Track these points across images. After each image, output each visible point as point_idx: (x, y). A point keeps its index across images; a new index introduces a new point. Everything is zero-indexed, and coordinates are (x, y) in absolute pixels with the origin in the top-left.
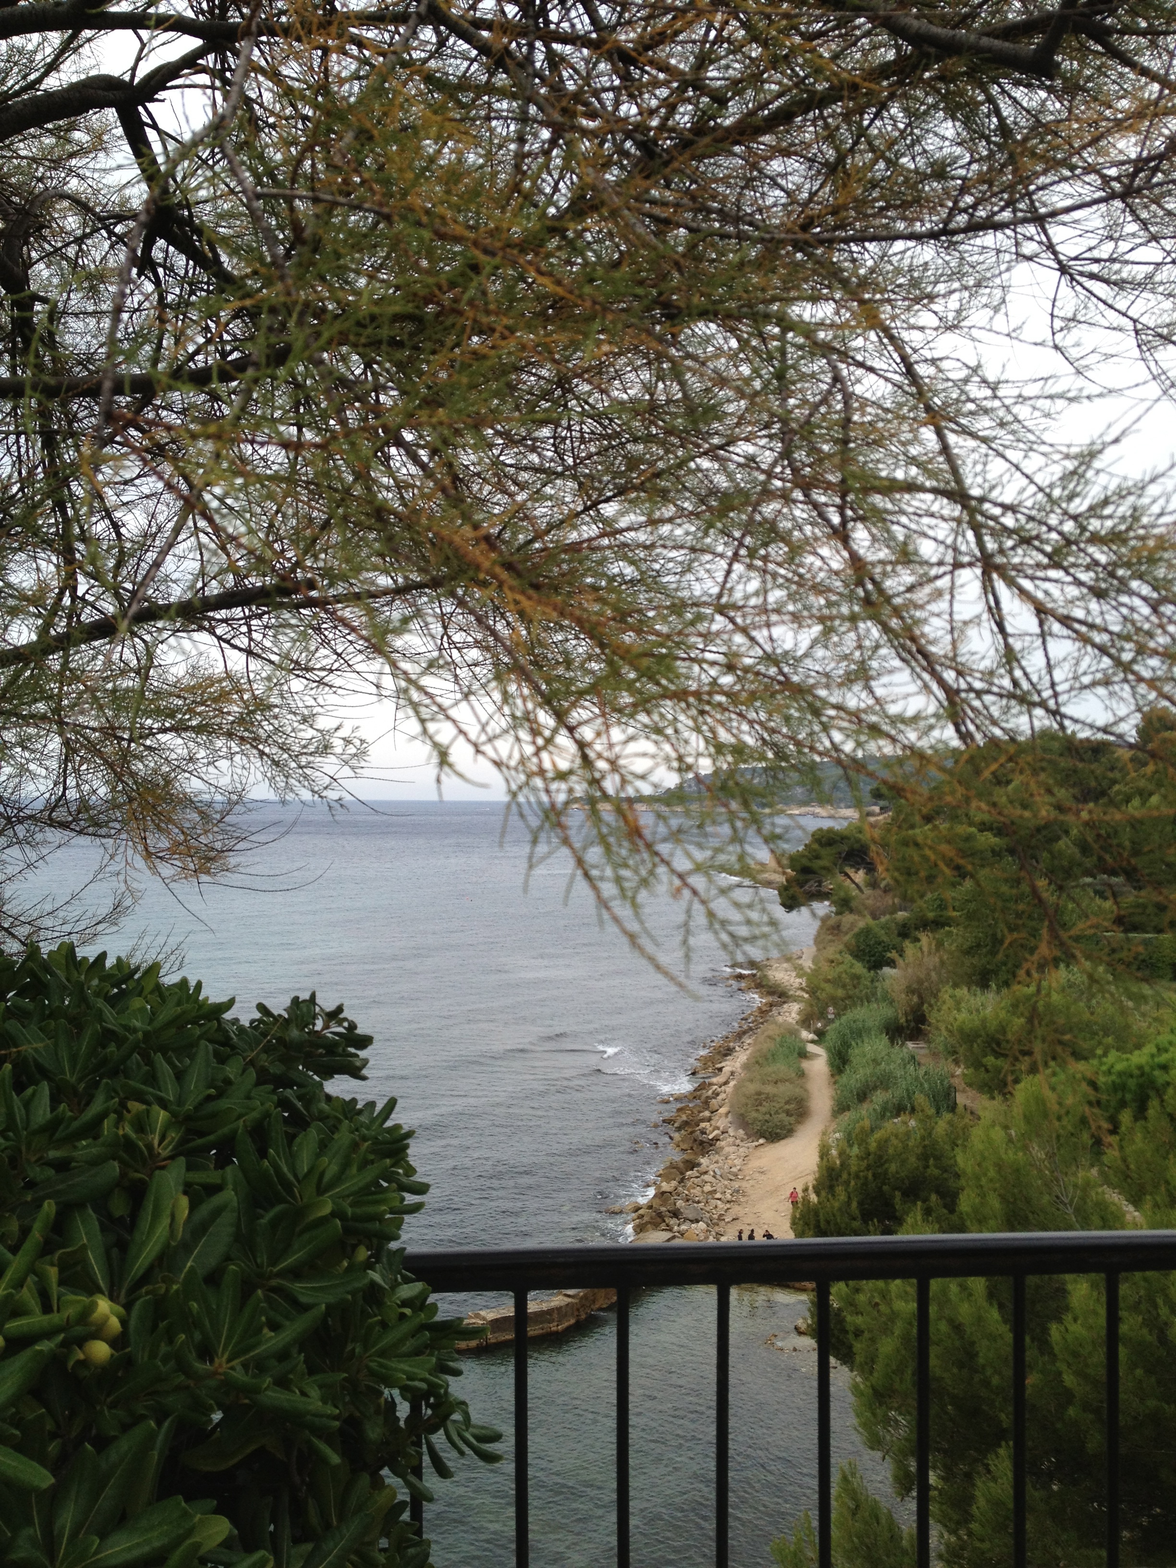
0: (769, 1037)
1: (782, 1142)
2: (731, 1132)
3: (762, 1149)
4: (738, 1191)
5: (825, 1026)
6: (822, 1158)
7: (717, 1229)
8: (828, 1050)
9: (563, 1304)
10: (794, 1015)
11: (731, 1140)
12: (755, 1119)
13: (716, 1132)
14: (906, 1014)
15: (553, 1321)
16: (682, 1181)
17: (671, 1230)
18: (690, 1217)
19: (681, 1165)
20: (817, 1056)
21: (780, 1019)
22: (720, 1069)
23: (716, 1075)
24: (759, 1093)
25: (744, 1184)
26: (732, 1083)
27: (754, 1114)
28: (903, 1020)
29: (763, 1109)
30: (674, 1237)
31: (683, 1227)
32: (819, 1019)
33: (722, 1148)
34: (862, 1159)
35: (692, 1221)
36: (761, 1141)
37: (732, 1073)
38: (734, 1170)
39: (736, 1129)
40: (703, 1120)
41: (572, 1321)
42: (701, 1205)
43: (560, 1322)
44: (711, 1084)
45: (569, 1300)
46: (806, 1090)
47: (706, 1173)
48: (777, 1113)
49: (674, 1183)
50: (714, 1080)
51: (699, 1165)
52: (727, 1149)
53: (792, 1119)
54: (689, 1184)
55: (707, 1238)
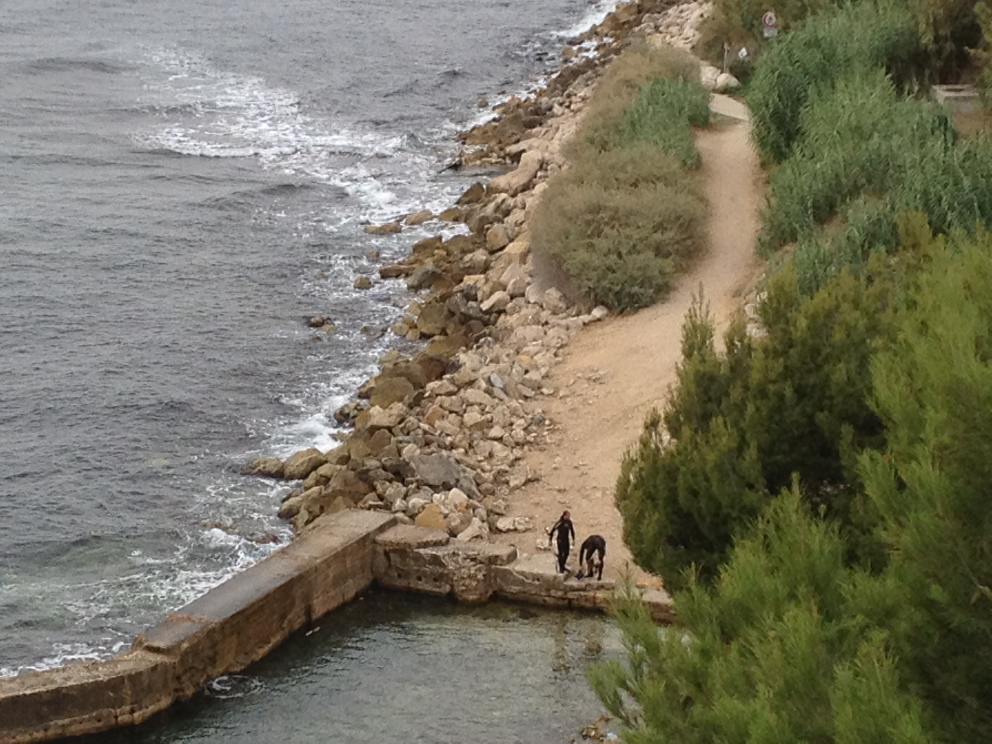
0: (628, 83)
1: (645, 314)
2: (532, 295)
3: (597, 330)
4: (540, 422)
5: (754, 54)
6: (688, 354)
7: (490, 502)
8: (753, 108)
9: (143, 667)
10: (689, 31)
11: (529, 312)
12: (585, 265)
13: (498, 295)
14: (936, 25)
15: (122, 703)
16: (417, 401)
17: (388, 507)
18: (431, 478)
19: (417, 370)
20: (735, 121)
21: (657, 41)
22: (516, 157)
23: (505, 170)
24: (597, 209)
25: (555, 406)
26: (540, 187)
27: (582, 255)
28: (927, 39)
29: (602, 244)
30: (394, 522)
31: (416, 500)
32: (742, 40)
33: (510, 330)
34: (776, 354)
35: (435, 488)
36: (597, 312)
37: (543, 165)
38: (534, 376)
39: (542, 289)
40: (470, 270)
41: (165, 702)
42: (458, 453)
43: (137, 704)
44: (492, 190)
45: (159, 658)
46: (702, 200)
47: (471, 383)
48: (634, 250)
49: (398, 408)
50: (501, 181)
51: (456, 367)
52: (520, 332)
53: (668, 264)
54: (432, 408)
55: (466, 522)
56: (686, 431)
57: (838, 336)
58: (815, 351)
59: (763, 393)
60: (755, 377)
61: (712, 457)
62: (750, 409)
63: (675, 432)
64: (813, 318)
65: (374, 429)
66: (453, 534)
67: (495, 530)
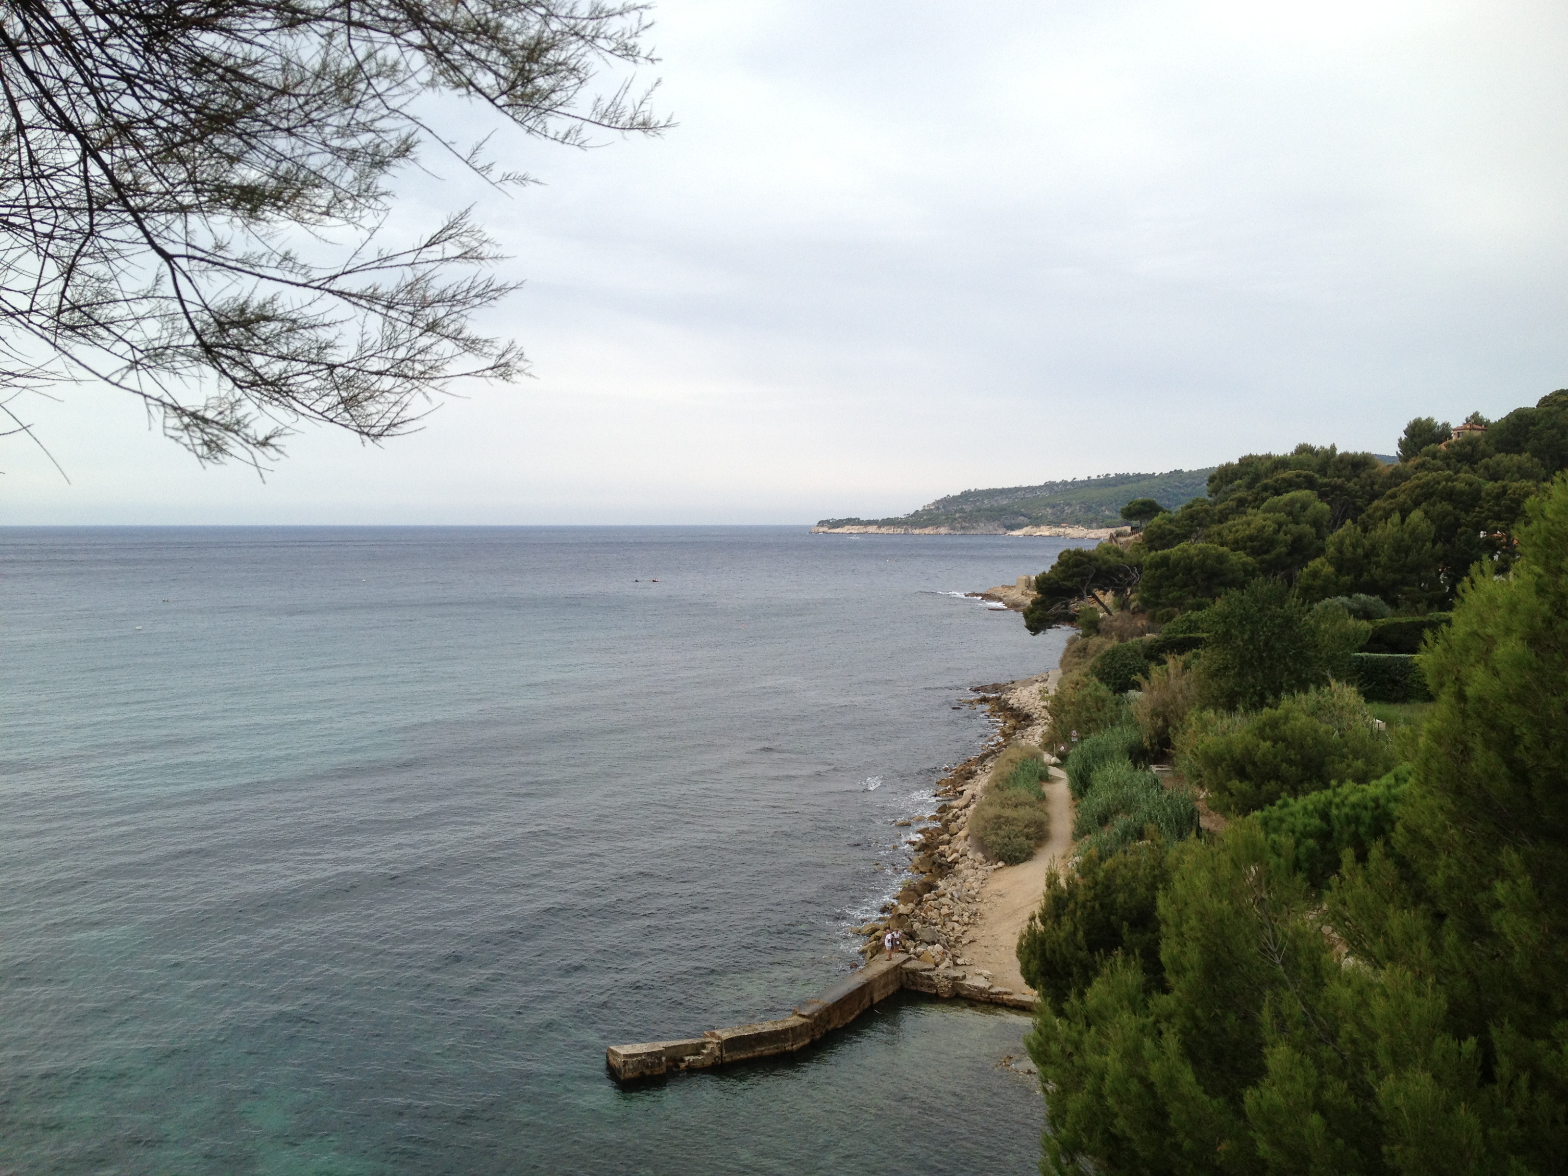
0: (1011, 761)
1: (1022, 865)
2: (970, 855)
3: (1000, 872)
4: (975, 914)
5: (1068, 749)
6: (1048, 886)
7: (953, 951)
8: (1069, 773)
9: (797, 1024)
10: (1037, 738)
11: (969, 863)
12: (994, 843)
13: (955, 855)
14: (1151, 738)
15: (788, 1041)
16: (919, 903)
17: (907, 952)
18: (927, 939)
19: (919, 888)
20: (1060, 779)
21: (1023, 742)
22: (961, 793)
23: (956, 798)
24: (999, 817)
25: (982, 907)
26: (973, 807)
27: (993, 838)
28: (1147, 744)
29: (1002, 833)
30: (910, 959)
31: (920, 949)
32: (1062, 743)
33: (960, 871)
34: (1090, 888)
35: (928, 944)
36: (1000, 864)
37: (973, 796)
38: (972, 892)
39: (975, 852)
40: (942, 843)
41: (807, 1041)
42: (938, 927)
43: (795, 1041)
44: (951, 808)
45: (804, 1020)
46: (1046, 814)
47: (944, 895)
48: (1016, 836)
49: (911, 906)
50: (954, 803)
51: (937, 887)
52: (965, 872)
53: (1032, 843)
54: (926, 906)
55: (943, 960)
56: (1049, 923)
57: (1119, 881)
58: (1108, 887)
59: (1084, 906)
60: (1081, 898)
61: (1062, 934)
62: (1079, 913)
63: (1044, 922)
64: (1107, 872)
65: (900, 915)
66: (937, 965)
67: (956, 964)
